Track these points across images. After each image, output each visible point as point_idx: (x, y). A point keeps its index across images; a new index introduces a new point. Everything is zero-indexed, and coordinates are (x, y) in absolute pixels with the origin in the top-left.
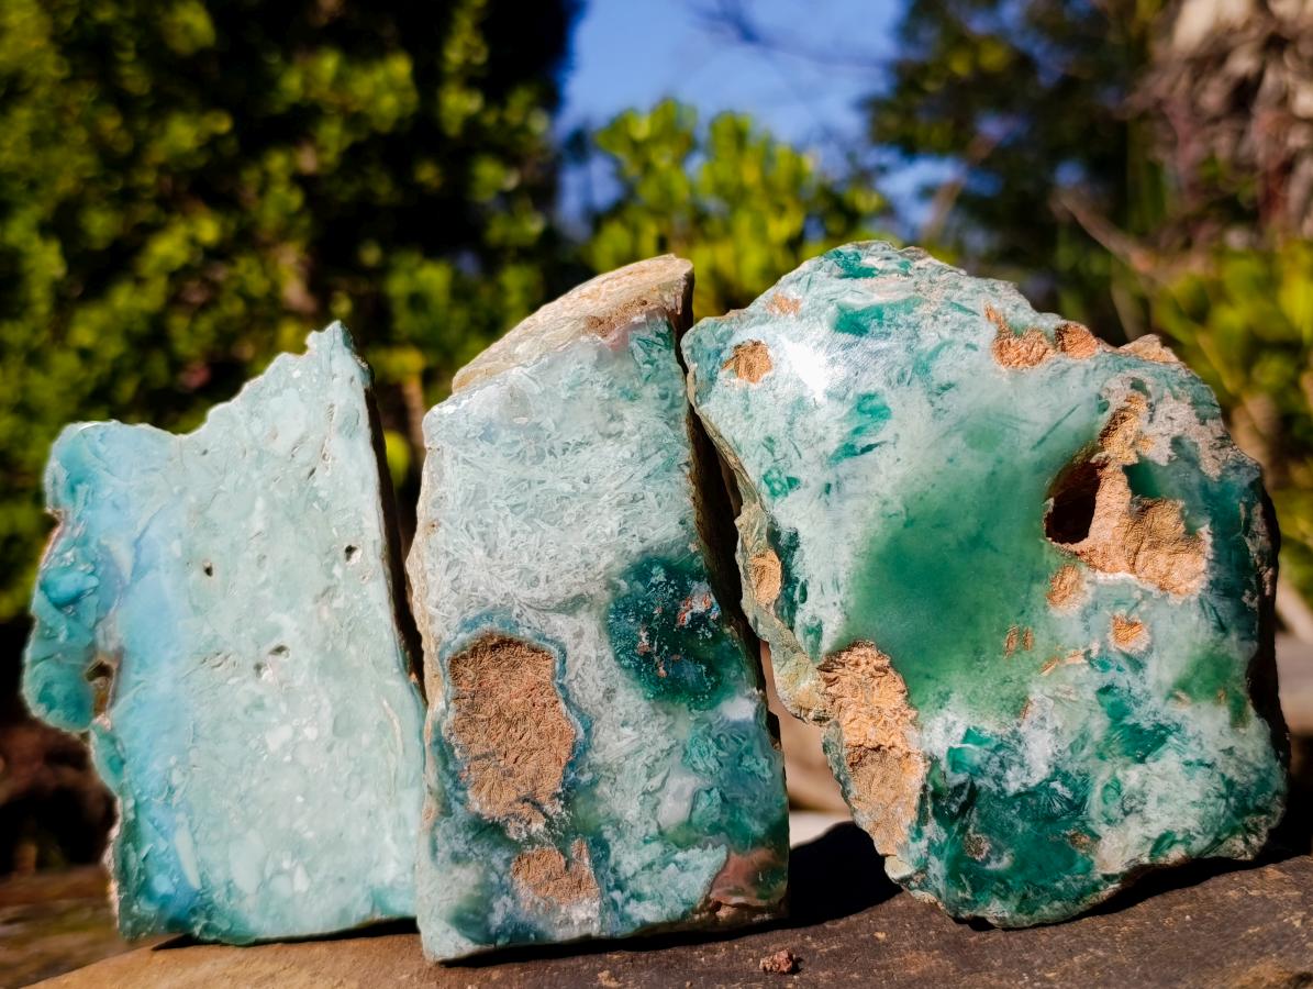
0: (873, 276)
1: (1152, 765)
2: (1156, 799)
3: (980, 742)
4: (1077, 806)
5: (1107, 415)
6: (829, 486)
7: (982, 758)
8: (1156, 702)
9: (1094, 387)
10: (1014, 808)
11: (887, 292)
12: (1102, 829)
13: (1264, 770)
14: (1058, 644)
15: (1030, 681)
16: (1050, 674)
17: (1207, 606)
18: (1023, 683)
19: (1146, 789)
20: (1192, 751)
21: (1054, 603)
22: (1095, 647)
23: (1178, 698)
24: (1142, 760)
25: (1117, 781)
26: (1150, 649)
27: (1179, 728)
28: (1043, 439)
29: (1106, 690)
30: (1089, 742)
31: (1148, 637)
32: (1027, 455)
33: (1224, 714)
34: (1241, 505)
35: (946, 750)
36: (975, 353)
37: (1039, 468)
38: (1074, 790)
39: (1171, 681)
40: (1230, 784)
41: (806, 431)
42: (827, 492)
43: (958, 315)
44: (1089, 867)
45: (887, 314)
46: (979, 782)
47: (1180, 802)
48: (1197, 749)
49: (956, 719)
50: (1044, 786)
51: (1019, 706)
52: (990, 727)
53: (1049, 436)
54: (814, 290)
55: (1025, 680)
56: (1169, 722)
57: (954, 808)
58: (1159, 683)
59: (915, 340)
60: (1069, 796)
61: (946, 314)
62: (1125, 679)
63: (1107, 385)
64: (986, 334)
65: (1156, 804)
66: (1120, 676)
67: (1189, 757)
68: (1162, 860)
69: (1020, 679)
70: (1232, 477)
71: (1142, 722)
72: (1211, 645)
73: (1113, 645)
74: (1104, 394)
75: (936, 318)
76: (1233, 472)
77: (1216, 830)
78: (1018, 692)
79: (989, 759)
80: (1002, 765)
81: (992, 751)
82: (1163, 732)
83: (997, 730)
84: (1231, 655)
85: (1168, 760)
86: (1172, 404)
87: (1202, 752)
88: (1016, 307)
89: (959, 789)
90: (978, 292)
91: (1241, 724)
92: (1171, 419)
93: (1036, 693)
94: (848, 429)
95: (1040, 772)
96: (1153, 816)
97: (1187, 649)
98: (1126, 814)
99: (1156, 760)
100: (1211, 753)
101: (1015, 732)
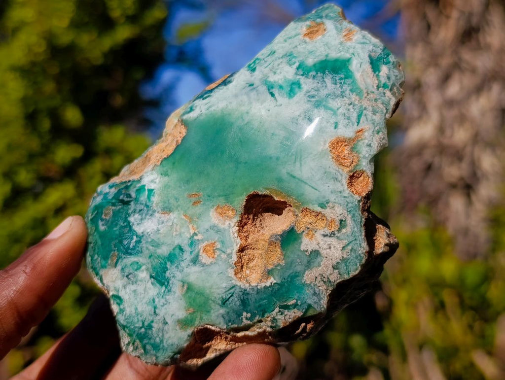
0: (374, 71)
1: (150, 282)
2: (135, 289)
3: (149, 197)
4: (128, 252)
5: (319, 209)
6: (253, 85)
7: (142, 201)
8: (179, 276)
9: (332, 198)
10: (124, 223)
11: (364, 79)
12: (119, 267)
13: (164, 346)
14: (197, 218)
15: (179, 211)
16: (183, 219)
17: (232, 291)
18: (177, 208)
19: (139, 282)
20: (159, 301)
21: (216, 210)
22: (199, 237)
23: (183, 286)
24: (151, 277)
25: (140, 267)
26: (203, 265)
27: (169, 291)
28: (294, 177)
29: (181, 249)
30: (156, 248)
31: (209, 263)
32: (284, 171)
33: (182, 314)
34: (295, 301)
35: (144, 184)
36: (332, 128)
37: (280, 180)
38: (134, 248)
39: (190, 281)
40: (150, 327)
41: (279, 65)
42: (250, 85)
43: (355, 115)
44: (103, 267)
45: (348, 81)
46: (132, 203)
47: (136, 302)
48: (161, 304)
49: (157, 183)
50: (134, 233)
51: (167, 210)
52: (155, 199)
53: (297, 180)
54: (358, 46)
55: (179, 208)
56: (171, 285)
57: (121, 197)
58: (188, 275)
59: (334, 97)
60: (131, 247)
61: (355, 109)
62: (187, 256)
63: (337, 205)
64: (347, 132)
65: (133, 290)
66: (188, 253)
67: (157, 300)
68: (112, 301)
69: (179, 206)
70: (309, 292)
71: (169, 271)
72: (213, 298)
73: (202, 246)
74: (330, 205)
75: (351, 104)
76: (312, 292)
77: (128, 325)
78: (173, 207)
79: (142, 204)
80: (140, 210)
81: (146, 204)
82: (166, 284)
83: (155, 203)
84: (212, 311)
85: (153, 290)
86: (340, 247)
87: (160, 307)
88: (369, 145)
89: (129, 196)
90: (374, 124)
91: (181, 326)
92: (330, 248)
93: (173, 216)
94: (280, 82)
95: (139, 229)
96: (128, 290)
97: (208, 285)
98: (127, 276)
99: (153, 284)
100: (161, 312)
101: (154, 211)
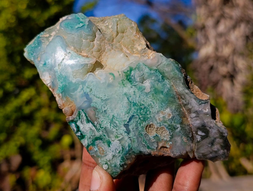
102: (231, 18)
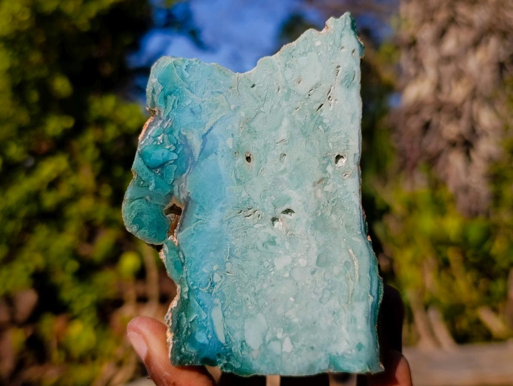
102: (470, 25)
